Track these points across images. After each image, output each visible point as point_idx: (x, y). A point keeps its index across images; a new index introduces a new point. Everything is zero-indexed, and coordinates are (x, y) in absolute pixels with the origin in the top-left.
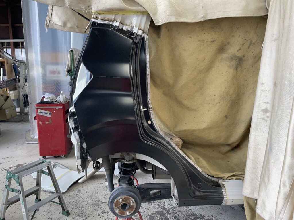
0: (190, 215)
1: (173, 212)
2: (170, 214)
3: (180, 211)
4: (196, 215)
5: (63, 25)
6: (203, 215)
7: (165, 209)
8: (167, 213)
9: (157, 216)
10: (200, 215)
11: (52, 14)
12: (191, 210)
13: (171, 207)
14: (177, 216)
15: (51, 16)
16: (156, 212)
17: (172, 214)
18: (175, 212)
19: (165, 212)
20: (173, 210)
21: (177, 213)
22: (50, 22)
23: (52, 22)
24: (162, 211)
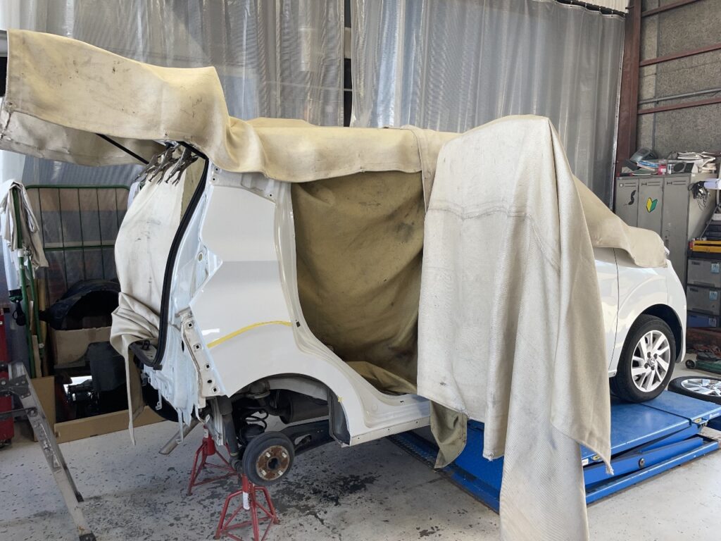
1: (308, 484)
3: (317, 480)
5: (37, 146)
19: (293, 488)
20: (306, 482)
22: (4, 137)
23: (9, 139)
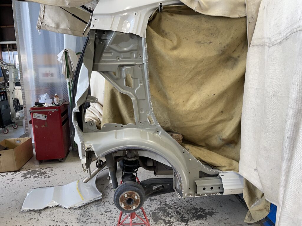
0: (191, 210)
2: (172, 209)
3: (181, 206)
4: (197, 209)
5: (56, 27)
6: (203, 208)
7: (166, 205)
8: (169, 208)
9: (159, 212)
10: (201, 209)
11: (44, 16)
12: (192, 204)
13: (173, 202)
14: (179, 211)
15: (43, 18)
16: (158, 208)
17: (174, 209)
18: (177, 207)
19: (167, 208)
20: (175, 206)
21: (179, 208)
22: (42, 23)
23: (45, 24)
24: (164, 207)
